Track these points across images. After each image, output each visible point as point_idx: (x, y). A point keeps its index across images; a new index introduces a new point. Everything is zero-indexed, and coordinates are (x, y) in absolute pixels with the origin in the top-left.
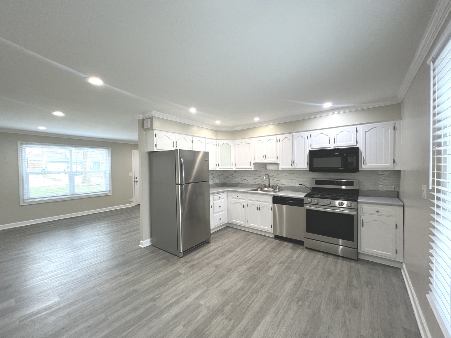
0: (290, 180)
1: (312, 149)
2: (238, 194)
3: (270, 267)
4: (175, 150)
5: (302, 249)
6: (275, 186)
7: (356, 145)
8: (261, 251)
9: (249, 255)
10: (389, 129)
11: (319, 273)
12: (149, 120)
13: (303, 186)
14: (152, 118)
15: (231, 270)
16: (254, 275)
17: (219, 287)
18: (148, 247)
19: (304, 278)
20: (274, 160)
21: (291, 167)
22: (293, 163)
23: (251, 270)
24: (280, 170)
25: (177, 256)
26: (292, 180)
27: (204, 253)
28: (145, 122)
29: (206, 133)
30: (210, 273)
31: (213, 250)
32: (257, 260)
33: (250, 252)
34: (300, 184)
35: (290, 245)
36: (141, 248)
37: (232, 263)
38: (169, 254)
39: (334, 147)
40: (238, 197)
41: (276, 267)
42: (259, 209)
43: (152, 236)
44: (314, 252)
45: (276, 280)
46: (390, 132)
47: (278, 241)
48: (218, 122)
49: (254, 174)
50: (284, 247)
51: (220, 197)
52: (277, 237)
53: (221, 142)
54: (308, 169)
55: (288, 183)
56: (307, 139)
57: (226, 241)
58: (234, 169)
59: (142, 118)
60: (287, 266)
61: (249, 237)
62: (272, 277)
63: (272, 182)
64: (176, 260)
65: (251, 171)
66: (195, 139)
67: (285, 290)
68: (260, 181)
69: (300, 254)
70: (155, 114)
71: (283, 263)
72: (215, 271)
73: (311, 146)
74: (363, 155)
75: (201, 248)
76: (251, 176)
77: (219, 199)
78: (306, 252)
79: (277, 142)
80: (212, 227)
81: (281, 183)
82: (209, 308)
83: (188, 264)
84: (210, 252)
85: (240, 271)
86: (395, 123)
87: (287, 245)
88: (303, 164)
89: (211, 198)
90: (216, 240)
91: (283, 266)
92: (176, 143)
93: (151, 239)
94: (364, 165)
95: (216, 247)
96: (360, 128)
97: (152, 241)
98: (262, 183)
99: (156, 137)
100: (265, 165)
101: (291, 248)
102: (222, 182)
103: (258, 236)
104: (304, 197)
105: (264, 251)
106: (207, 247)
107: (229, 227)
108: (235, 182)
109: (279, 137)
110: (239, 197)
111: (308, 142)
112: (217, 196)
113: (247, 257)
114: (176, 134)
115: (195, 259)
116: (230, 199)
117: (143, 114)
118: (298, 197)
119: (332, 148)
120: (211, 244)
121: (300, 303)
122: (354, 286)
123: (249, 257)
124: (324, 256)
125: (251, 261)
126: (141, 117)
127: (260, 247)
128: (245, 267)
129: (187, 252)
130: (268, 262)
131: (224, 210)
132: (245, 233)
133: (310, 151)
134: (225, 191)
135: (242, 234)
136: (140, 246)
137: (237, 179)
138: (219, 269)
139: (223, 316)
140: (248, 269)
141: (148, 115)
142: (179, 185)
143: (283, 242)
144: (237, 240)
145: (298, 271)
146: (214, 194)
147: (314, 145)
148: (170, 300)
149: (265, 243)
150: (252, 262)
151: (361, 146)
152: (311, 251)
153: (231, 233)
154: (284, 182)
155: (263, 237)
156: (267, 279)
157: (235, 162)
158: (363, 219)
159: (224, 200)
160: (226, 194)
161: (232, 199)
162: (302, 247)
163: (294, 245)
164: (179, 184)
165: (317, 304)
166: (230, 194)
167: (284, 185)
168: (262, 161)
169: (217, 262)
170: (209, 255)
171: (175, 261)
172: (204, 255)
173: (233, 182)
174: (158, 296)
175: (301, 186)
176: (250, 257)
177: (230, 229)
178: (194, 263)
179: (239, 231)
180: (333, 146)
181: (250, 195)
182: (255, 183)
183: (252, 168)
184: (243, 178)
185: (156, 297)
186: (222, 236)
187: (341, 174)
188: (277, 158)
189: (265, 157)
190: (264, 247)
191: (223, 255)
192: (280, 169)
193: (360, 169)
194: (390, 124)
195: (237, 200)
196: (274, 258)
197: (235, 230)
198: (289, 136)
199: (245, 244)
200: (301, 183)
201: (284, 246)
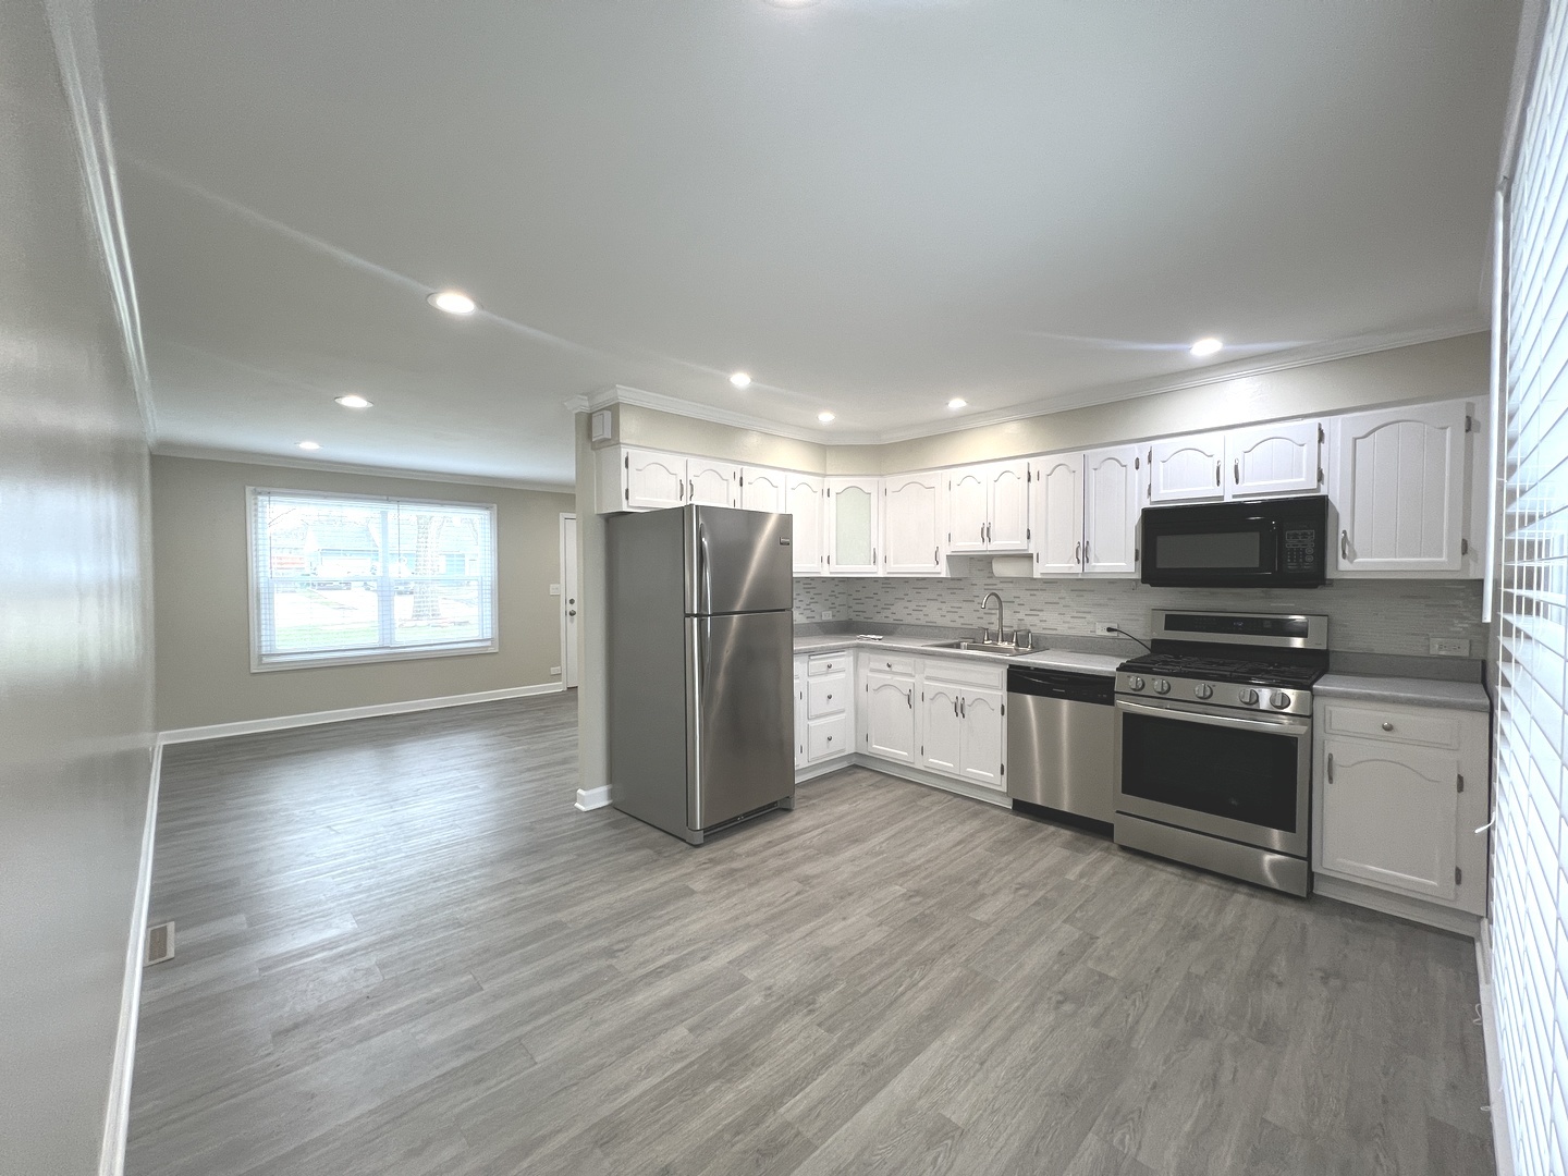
0: (1075, 614)
1: (1152, 503)
2: (890, 658)
3: (982, 896)
4: (682, 509)
5: (1107, 850)
6: (1021, 636)
7: (1318, 489)
8: (959, 848)
9: (917, 856)
10: (1446, 428)
11: (1154, 927)
12: (608, 415)
13: (1122, 636)
14: (614, 409)
15: (850, 894)
16: (923, 915)
17: (808, 939)
18: (600, 811)
19: (1093, 938)
20: (1017, 544)
21: (1078, 569)
22: (1084, 552)
23: (917, 899)
24: (1039, 577)
25: (684, 840)
26: (1084, 615)
27: (768, 840)
28: (595, 420)
29: (787, 454)
30: (784, 898)
31: (801, 833)
32: (941, 873)
33: (920, 845)
34: (1109, 630)
35: (1066, 834)
36: (579, 812)
37: (855, 875)
38: (663, 834)
39: (1234, 496)
40: (889, 666)
41: (1004, 898)
42: (960, 709)
43: (611, 778)
44: (1150, 863)
45: (998, 934)
46: (1452, 437)
47: (1023, 821)
48: (826, 418)
49: (950, 591)
50: (1043, 840)
51: (829, 667)
52: (1021, 807)
53: (836, 484)
54: (1138, 576)
55: (1067, 625)
56: (1137, 468)
57: (845, 808)
58: (881, 574)
59: (587, 410)
60: (1044, 898)
61: (924, 802)
62: (987, 924)
63: (1011, 620)
64: (681, 852)
65: (940, 580)
66: (750, 474)
67: (1021, 966)
68: (968, 615)
69: (1094, 866)
70: (625, 394)
71: (1031, 886)
72: (798, 893)
73: (1150, 494)
74: (1344, 525)
75: (761, 826)
76: (940, 599)
77: (827, 673)
78: (1117, 860)
79: (1029, 480)
80: (800, 761)
81: (1044, 625)
82: (769, 992)
83: (719, 868)
84: (789, 838)
85: (880, 900)
86: (1470, 406)
87: (1053, 833)
88: (1119, 557)
89: (799, 667)
90: (814, 804)
91: (1026, 896)
92: (689, 486)
93: (610, 786)
94: (1346, 561)
95: (809, 824)
96: (1334, 426)
97: (611, 794)
98: (977, 624)
99: (627, 466)
100: (985, 561)
101: (1067, 845)
102: (843, 618)
103: (956, 800)
104: (1117, 669)
105: (971, 846)
106: (779, 824)
107: (858, 768)
108: (886, 621)
109: (1038, 464)
110: (894, 669)
111: (1138, 479)
112: (818, 663)
113: (906, 860)
114: (692, 460)
115: (740, 855)
116: (864, 672)
117: (590, 395)
118: (1095, 671)
119: (1228, 499)
120: (796, 814)
121: (1068, 1007)
122: (1273, 976)
123: (914, 861)
124: (1184, 877)
125: (923, 875)
126: (584, 405)
127: (956, 835)
128: (898, 890)
129: (716, 831)
130: (977, 882)
131: (843, 711)
132: (913, 787)
133: (1147, 513)
134: (848, 647)
135: (900, 791)
136: (577, 805)
137: (893, 609)
138: (812, 887)
139: (809, 1018)
140: (908, 897)
141: (603, 398)
142: (695, 619)
143: (1040, 824)
144: (880, 808)
145: (1078, 915)
146: (810, 653)
147: (1162, 491)
148: (654, 960)
149: (976, 824)
150: (924, 878)
151: (1335, 492)
152: (1137, 858)
153: (864, 785)
154: (1052, 620)
155: (971, 803)
156: (966, 931)
157: (885, 550)
158: (1331, 755)
159: (842, 675)
160: (852, 658)
161: (870, 674)
162: (1106, 844)
163: (1078, 835)
164: (696, 616)
165: (1128, 1015)
166: (864, 656)
167: (1054, 632)
168: (975, 545)
169: (808, 869)
170: (785, 846)
171: (678, 857)
172: (770, 844)
173: (879, 619)
174: (622, 946)
175: (1115, 634)
176: (918, 863)
177: (862, 774)
178: (735, 865)
179: (892, 781)
180: (1229, 493)
181: (929, 662)
182: (952, 625)
183: (943, 571)
184: (913, 606)
185: (616, 948)
186: (833, 793)
187: (1262, 595)
188: (1028, 538)
189: (986, 533)
190: (972, 835)
191: (829, 849)
192: (1037, 575)
193: (1330, 574)
194: (1455, 409)
195: (889, 677)
196: (1000, 870)
197: (878, 778)
198: (1073, 459)
199: (908, 822)
200: (1115, 626)
201: (1041, 835)
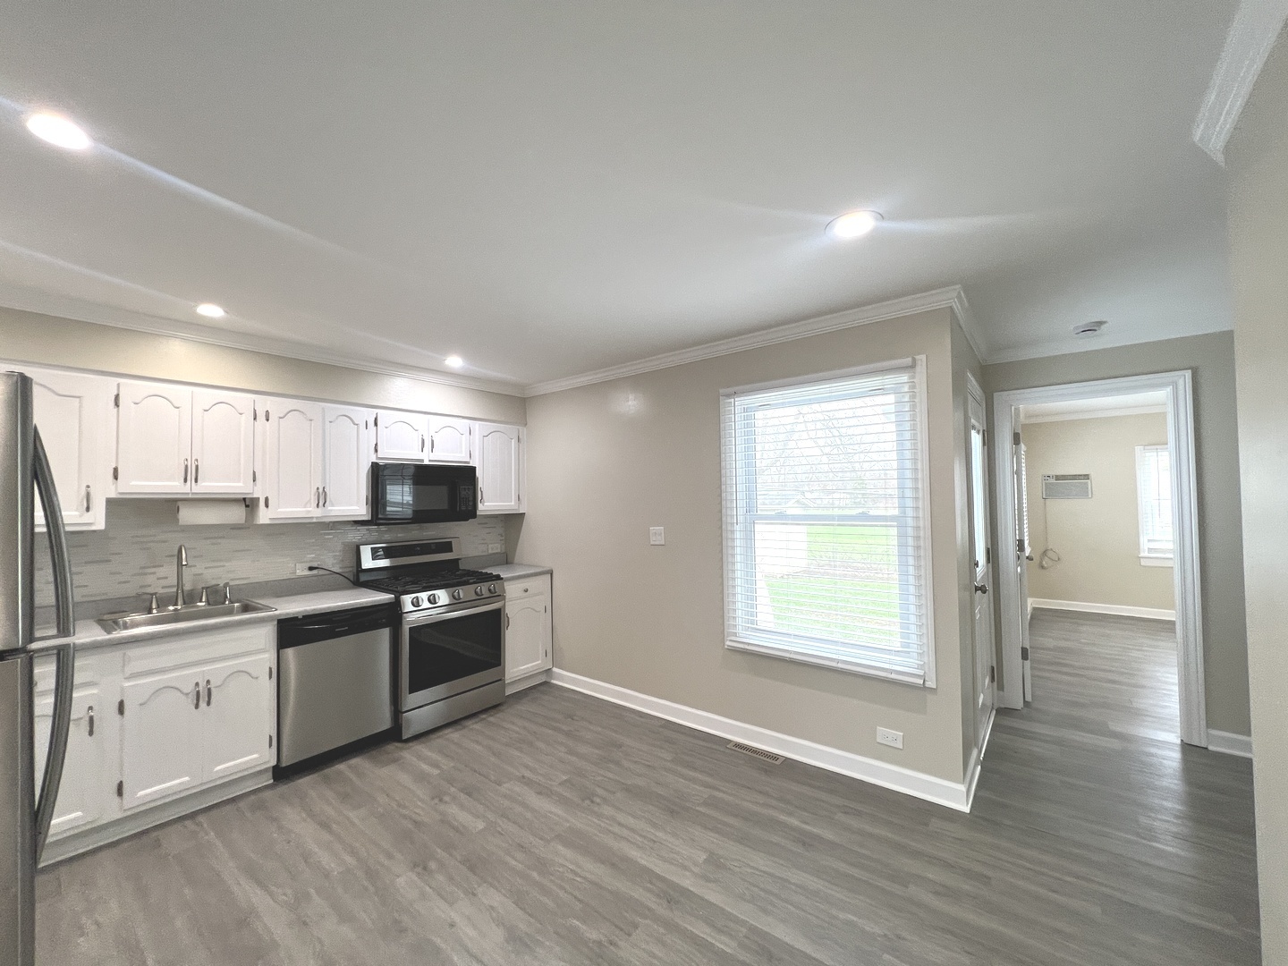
1: (378, 458)
3: (444, 822)
5: (401, 748)
6: (213, 592)
7: (471, 462)
8: (336, 827)
9: (334, 861)
10: (512, 439)
11: (514, 752)
13: (321, 572)
15: (396, 923)
16: (464, 861)
20: (238, 486)
21: (316, 513)
22: (322, 498)
23: (432, 865)
24: (268, 522)
33: (306, 859)
34: (311, 569)
37: (346, 919)
39: (430, 461)
41: (453, 810)
42: (202, 697)
45: (508, 819)
46: (514, 444)
50: (359, 774)
52: (282, 775)
54: (368, 517)
56: (366, 428)
60: (461, 790)
69: (424, 758)
73: (376, 451)
74: (481, 484)
79: (255, 419)
86: (519, 431)
88: (352, 501)
94: (483, 504)
96: (476, 425)
103: (202, 818)
109: (265, 404)
111: (368, 437)
119: (426, 462)
130: (417, 822)
133: (375, 467)
140: (425, 872)
144: (141, 894)
147: (387, 451)
150: (389, 857)
151: (477, 465)
154: (243, 568)
156: (499, 836)
158: (507, 615)
168: (170, 486)
176: (350, 861)
180: (428, 458)
181: (136, 652)
183: (97, 521)
188: (254, 481)
189: (192, 472)
190: (312, 816)
193: (478, 511)
194: (512, 430)
196: (402, 806)
198: (310, 408)
200: (315, 565)
201: (348, 773)
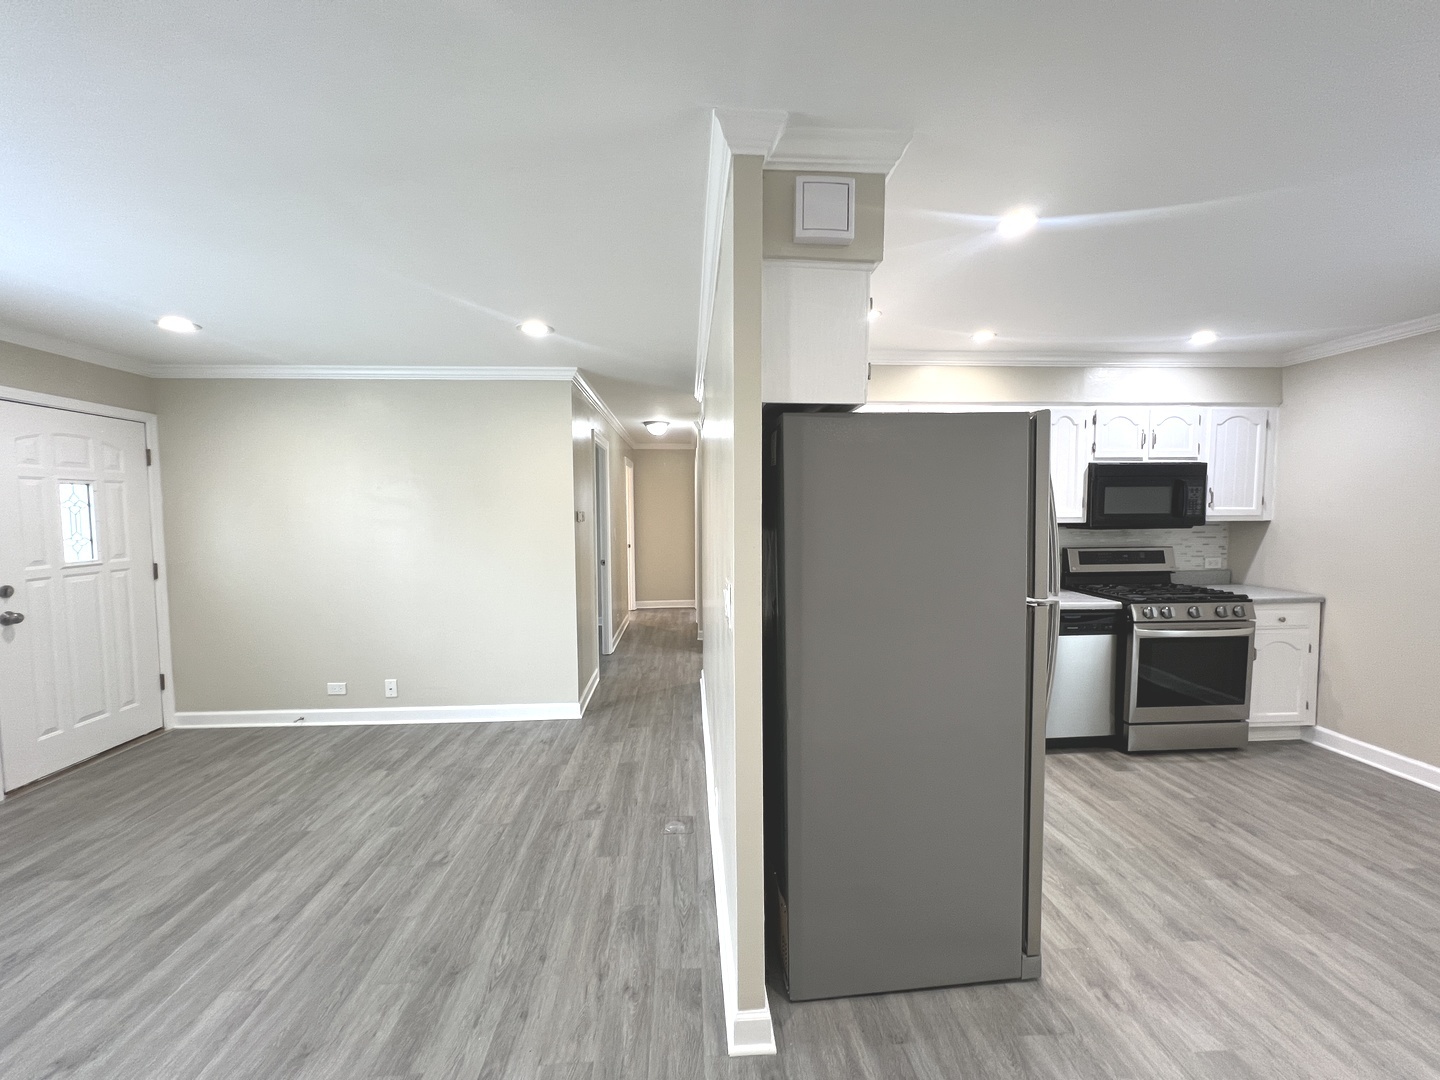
1: (1095, 459)
7: (1201, 458)
10: (1258, 425)
25: (1015, 980)
46: (1260, 431)
54: (1084, 520)
56: (1085, 427)
73: (1094, 451)
74: (1212, 483)
86: (1268, 412)
94: (1212, 508)
96: (1209, 412)
111: (1086, 437)
133: (1091, 466)
147: (1103, 450)
151: (1209, 461)
194: (1258, 413)
